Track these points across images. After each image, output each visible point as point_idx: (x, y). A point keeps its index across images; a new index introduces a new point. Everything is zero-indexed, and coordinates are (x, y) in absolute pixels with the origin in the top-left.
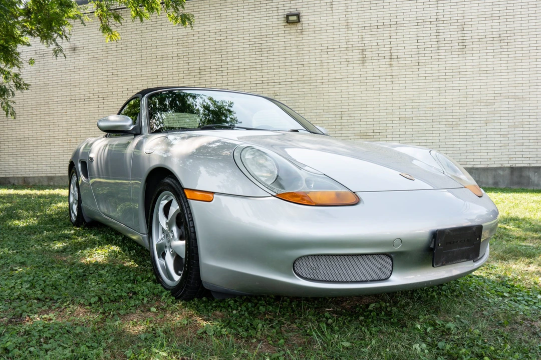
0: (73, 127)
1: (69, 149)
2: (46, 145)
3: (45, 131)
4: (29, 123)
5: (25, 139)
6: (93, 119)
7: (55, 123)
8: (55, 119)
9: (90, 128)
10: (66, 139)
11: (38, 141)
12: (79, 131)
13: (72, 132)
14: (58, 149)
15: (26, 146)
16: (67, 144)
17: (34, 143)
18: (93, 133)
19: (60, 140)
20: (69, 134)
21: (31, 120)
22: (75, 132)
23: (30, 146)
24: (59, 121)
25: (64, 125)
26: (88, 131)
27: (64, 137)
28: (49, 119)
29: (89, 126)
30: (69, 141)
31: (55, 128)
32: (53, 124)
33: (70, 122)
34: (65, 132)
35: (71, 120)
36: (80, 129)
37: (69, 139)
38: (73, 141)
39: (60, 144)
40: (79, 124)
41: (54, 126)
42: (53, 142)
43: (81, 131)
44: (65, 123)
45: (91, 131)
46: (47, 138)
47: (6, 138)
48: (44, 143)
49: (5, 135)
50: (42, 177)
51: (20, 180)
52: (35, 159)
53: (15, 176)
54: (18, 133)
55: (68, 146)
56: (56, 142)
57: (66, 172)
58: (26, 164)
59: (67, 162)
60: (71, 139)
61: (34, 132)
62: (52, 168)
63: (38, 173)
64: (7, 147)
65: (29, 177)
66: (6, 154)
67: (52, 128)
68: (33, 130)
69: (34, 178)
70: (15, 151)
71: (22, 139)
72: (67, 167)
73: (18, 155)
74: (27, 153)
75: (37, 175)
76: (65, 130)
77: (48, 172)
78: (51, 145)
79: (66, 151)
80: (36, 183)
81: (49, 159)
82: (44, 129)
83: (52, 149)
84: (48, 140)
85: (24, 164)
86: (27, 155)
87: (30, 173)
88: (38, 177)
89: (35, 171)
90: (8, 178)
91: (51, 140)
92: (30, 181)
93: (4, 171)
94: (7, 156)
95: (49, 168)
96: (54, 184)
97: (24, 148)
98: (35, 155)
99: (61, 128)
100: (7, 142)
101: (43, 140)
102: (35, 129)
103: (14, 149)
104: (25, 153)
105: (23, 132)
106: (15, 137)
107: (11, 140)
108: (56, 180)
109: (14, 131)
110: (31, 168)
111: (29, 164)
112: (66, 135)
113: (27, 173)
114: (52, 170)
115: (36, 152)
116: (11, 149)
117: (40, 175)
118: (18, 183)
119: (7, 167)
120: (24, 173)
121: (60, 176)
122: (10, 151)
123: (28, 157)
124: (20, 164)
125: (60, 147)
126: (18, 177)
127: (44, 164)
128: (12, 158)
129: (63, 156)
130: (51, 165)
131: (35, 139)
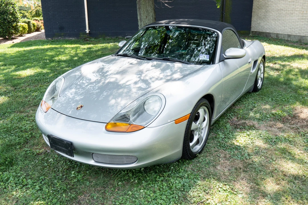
1: (302, 17)
2: (290, 14)
3: (291, 5)
10: (301, 11)
13: (305, 6)
14: (296, 17)
15: (281, 14)
17: (285, 13)
19: (298, 11)
20: (303, 8)
23: (282, 14)
30: (302, 13)
31: (297, 3)
34: (301, 6)
37: (302, 11)
38: (305, 13)
39: (298, 14)
42: (294, 13)
47: (273, 9)
48: (290, 13)
49: (272, 8)
50: (285, 34)
51: (275, 35)
52: (283, 23)
53: (274, 32)
54: (278, 6)
55: (302, 16)
56: (295, 13)
57: (297, 33)
58: (280, 26)
59: (299, 27)
60: (304, 11)
61: (286, 5)
62: (291, 29)
63: (284, 32)
64: (272, 14)
65: (279, 34)
66: (271, 19)
67: (295, 3)
68: (286, 4)
69: (281, 34)
70: (276, 17)
71: (279, 10)
72: (298, 30)
73: (276, 20)
74: (281, 19)
75: (283, 33)
76: (302, 5)
77: (289, 32)
78: (293, 14)
79: (300, 19)
80: (282, 38)
81: (290, 23)
82: (291, 4)
83: (293, 17)
84: (292, 11)
85: (278, 26)
86: (280, 20)
87: (280, 31)
88: (283, 34)
89: (283, 30)
90: (270, 33)
91: (293, 11)
92: (280, 36)
93: (269, 29)
94: (272, 20)
95: (290, 29)
96: (290, 40)
97: (280, 16)
98: (284, 20)
99: (300, 3)
100: (273, 12)
101: (289, 11)
102: (287, 4)
103: (275, 16)
104: (280, 19)
105: (280, 6)
106: (276, 9)
107: (274, 10)
108: (292, 37)
109: (277, 5)
110: (281, 29)
111: (281, 26)
112: (301, 8)
113: (279, 31)
114: (291, 31)
115: (285, 19)
116: (274, 16)
117: (285, 33)
118: (274, 37)
119: (271, 26)
120: (277, 31)
121: (294, 35)
122: (273, 17)
123: (281, 22)
124: (276, 25)
125: (297, 16)
126: (274, 33)
127: (288, 26)
128: (273, 21)
129: (297, 22)
130: (291, 28)
131: (286, 10)
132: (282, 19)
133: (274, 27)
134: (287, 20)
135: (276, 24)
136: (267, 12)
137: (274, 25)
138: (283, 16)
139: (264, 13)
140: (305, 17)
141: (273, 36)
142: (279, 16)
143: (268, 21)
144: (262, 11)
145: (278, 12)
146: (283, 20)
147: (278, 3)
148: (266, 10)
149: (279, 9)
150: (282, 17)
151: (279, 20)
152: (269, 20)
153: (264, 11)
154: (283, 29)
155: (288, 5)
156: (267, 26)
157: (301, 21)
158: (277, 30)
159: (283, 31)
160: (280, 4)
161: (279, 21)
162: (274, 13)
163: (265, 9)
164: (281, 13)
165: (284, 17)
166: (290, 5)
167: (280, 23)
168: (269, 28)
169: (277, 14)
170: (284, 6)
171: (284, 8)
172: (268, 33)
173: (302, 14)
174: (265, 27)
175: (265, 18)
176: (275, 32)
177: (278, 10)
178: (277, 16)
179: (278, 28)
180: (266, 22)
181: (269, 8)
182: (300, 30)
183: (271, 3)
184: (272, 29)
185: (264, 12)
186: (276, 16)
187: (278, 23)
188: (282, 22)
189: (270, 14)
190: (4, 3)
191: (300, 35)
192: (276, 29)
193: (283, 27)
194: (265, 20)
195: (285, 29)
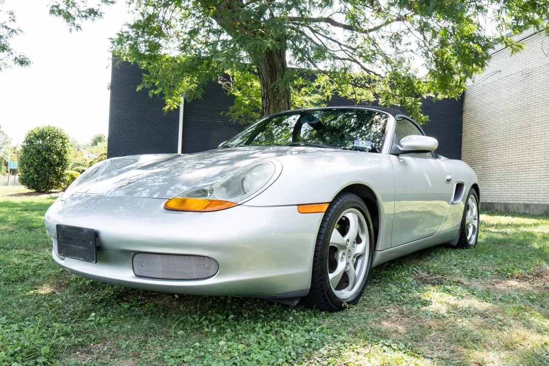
1: (545, 174)
2: (525, 170)
3: (526, 155)
4: (513, 147)
5: (509, 164)
7: (535, 147)
10: (543, 164)
11: (520, 166)
14: (535, 175)
15: (509, 171)
17: (515, 168)
19: (538, 164)
20: (546, 158)
21: (515, 145)
23: (512, 171)
24: (538, 144)
25: (542, 148)
27: (542, 161)
30: (546, 166)
31: (535, 152)
32: (532, 147)
34: (543, 156)
37: (546, 164)
39: (538, 169)
41: (534, 149)
42: (532, 167)
44: (543, 146)
46: (527, 163)
47: (495, 163)
48: (524, 168)
49: (494, 161)
50: (520, 204)
51: (502, 205)
52: (515, 185)
53: (499, 202)
54: (504, 158)
55: (545, 171)
56: (534, 167)
57: (541, 200)
58: (509, 190)
59: (542, 189)
61: (516, 156)
62: (529, 195)
63: (517, 199)
64: (495, 172)
65: (509, 204)
66: (493, 179)
67: (532, 152)
68: (516, 154)
69: (513, 204)
70: (501, 176)
71: (507, 164)
72: (542, 195)
73: (503, 181)
74: (510, 178)
75: (516, 202)
76: (543, 153)
77: (526, 200)
78: (530, 170)
79: (542, 177)
80: (514, 210)
81: (527, 185)
82: (525, 153)
83: (530, 175)
84: (528, 165)
85: (507, 190)
86: (509, 181)
87: (510, 199)
88: (517, 204)
89: (515, 197)
90: (494, 203)
91: (530, 165)
92: (510, 207)
93: (491, 197)
94: (494, 181)
95: (527, 195)
96: (529, 213)
98: (516, 180)
99: (540, 151)
100: (495, 168)
101: (523, 165)
102: (518, 154)
103: (500, 174)
104: (508, 178)
105: (508, 157)
106: (501, 163)
107: (498, 165)
108: (531, 207)
109: (501, 156)
110: (512, 195)
111: (511, 190)
112: (543, 158)
113: (508, 199)
114: (529, 197)
115: (517, 178)
116: (498, 174)
117: (519, 202)
118: (501, 209)
119: (493, 192)
120: (506, 199)
121: (535, 204)
122: (497, 177)
123: (510, 183)
124: (503, 190)
125: (538, 172)
126: (501, 203)
127: (522, 190)
128: (497, 183)
129: (539, 182)
130: (528, 192)
131: (517, 163)
132: (512, 178)
133: (499, 192)
134: (520, 180)
135: (503, 188)
136: (486, 169)
137: (499, 190)
138: (513, 173)
139: (480, 171)
141: (499, 207)
142: (506, 174)
143: (488, 184)
144: (478, 167)
145: (505, 167)
146: (513, 180)
147: (503, 153)
148: (484, 166)
149: (505, 162)
150: (513, 176)
151: (507, 181)
152: (490, 181)
153: (481, 167)
154: (515, 195)
155: (521, 156)
156: (488, 192)
157: (545, 179)
158: (505, 197)
159: (514, 199)
160: (507, 155)
161: (507, 183)
162: (497, 170)
163: (483, 164)
164: (509, 169)
165: (516, 176)
166: (524, 155)
167: (510, 185)
168: (490, 194)
169: (503, 172)
170: (514, 157)
171: (514, 161)
172: (489, 203)
173: (546, 169)
174: (485, 194)
175: (483, 180)
176: (502, 202)
177: (504, 165)
178: (504, 174)
179: (506, 195)
180: (485, 186)
181: (489, 162)
182: (544, 195)
183: (492, 155)
184: (497, 197)
185: (480, 169)
186: (502, 174)
187: (506, 185)
188: (512, 183)
189: (491, 173)
190: (49, 135)
191: (546, 203)
192: (503, 197)
193: (515, 192)
194: (483, 182)
195: (518, 195)
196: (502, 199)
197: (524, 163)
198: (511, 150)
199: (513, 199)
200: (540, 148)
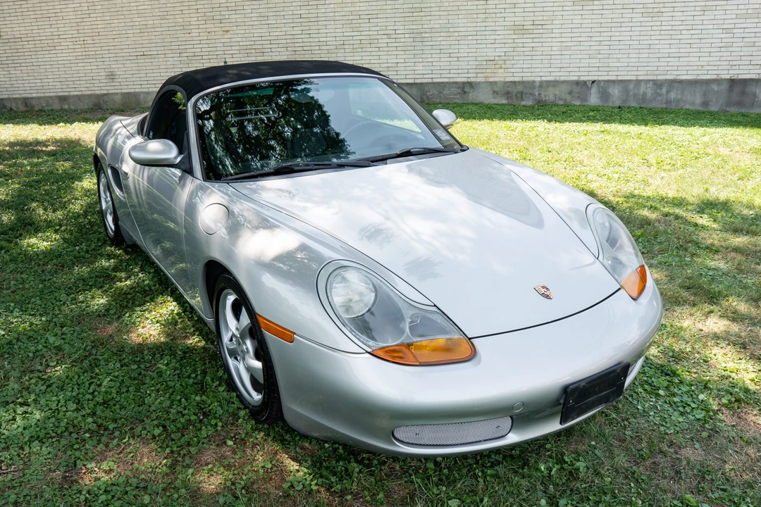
0: (85, 20)
1: (84, 53)
2: (48, 48)
3: (44, 27)
4: (17, 14)
5: (16, 40)
6: (114, 6)
7: (57, 14)
8: (56, 7)
9: (111, 22)
10: (78, 39)
11: (37, 42)
12: (95, 27)
13: (86, 27)
14: (67, 55)
15: (19, 50)
16: (79, 46)
17: (30, 46)
18: (117, 29)
19: (68, 40)
20: (82, 31)
21: (20, 10)
22: (90, 27)
23: (25, 50)
24: (63, 10)
25: (71, 17)
26: (109, 26)
27: (74, 36)
28: (47, 8)
29: (108, 18)
30: (82, 42)
31: (59, 22)
32: (54, 15)
33: (80, 13)
34: (75, 28)
35: (81, 9)
36: (96, 23)
37: (82, 39)
38: (88, 42)
39: (70, 47)
40: (95, 15)
41: (56, 18)
42: (59, 44)
43: (99, 26)
44: (72, 13)
45: (113, 25)
46: (48, 38)
48: (46, 45)
50: (50, 97)
51: (19, 103)
52: (36, 71)
53: (11, 96)
55: (83, 50)
56: (62, 44)
57: (84, 89)
58: (25, 78)
59: (84, 75)
60: (85, 39)
61: (28, 28)
62: (63, 83)
63: (44, 91)
65: (32, 98)
67: (54, 22)
68: (26, 24)
69: (39, 98)
71: (12, 40)
72: (85, 82)
73: (10, 66)
75: (43, 95)
76: (74, 25)
77: (59, 90)
78: (57, 48)
79: (80, 57)
80: (43, 107)
81: (57, 70)
82: (42, 23)
83: (58, 55)
84: (51, 41)
85: (21, 78)
86: (22, 65)
88: (44, 97)
89: (39, 88)
91: (55, 41)
95: (59, 84)
96: (69, 108)
97: (17, 54)
98: (34, 64)
101: (43, 42)
102: (29, 24)
108: (71, 101)
110: (32, 85)
111: (28, 78)
112: (76, 32)
114: (64, 87)
115: (36, 60)
117: (47, 95)
118: (17, 107)
120: (23, 92)
121: (77, 96)
123: (25, 68)
124: (14, 79)
125: (70, 51)
126: (15, 99)
127: (50, 77)
129: (76, 65)
130: (61, 80)
131: (32, 39)
132: (27, 61)
133: (8, 83)
134: (43, 63)
135: (14, 76)
137: (7, 79)
138: (26, 54)
140: (93, 53)
146: (31, 64)
149: (8, 37)
150: (27, 57)
151: (18, 65)
154: (38, 85)
155: (36, 27)
157: (85, 61)
158: (21, 89)
159: (39, 91)
161: (20, 68)
165: (33, 57)
166: (40, 27)
167: (26, 71)
170: (23, 28)
171: (24, 36)
173: (83, 46)
176: (17, 96)
179: (21, 85)
182: (88, 82)
188: (29, 68)
191: (93, 92)
192: (17, 89)
193: (39, 81)
195: (44, 84)
196: (15, 92)
197: (44, 38)
198: (15, 18)
199: (36, 91)
200: (68, 17)
